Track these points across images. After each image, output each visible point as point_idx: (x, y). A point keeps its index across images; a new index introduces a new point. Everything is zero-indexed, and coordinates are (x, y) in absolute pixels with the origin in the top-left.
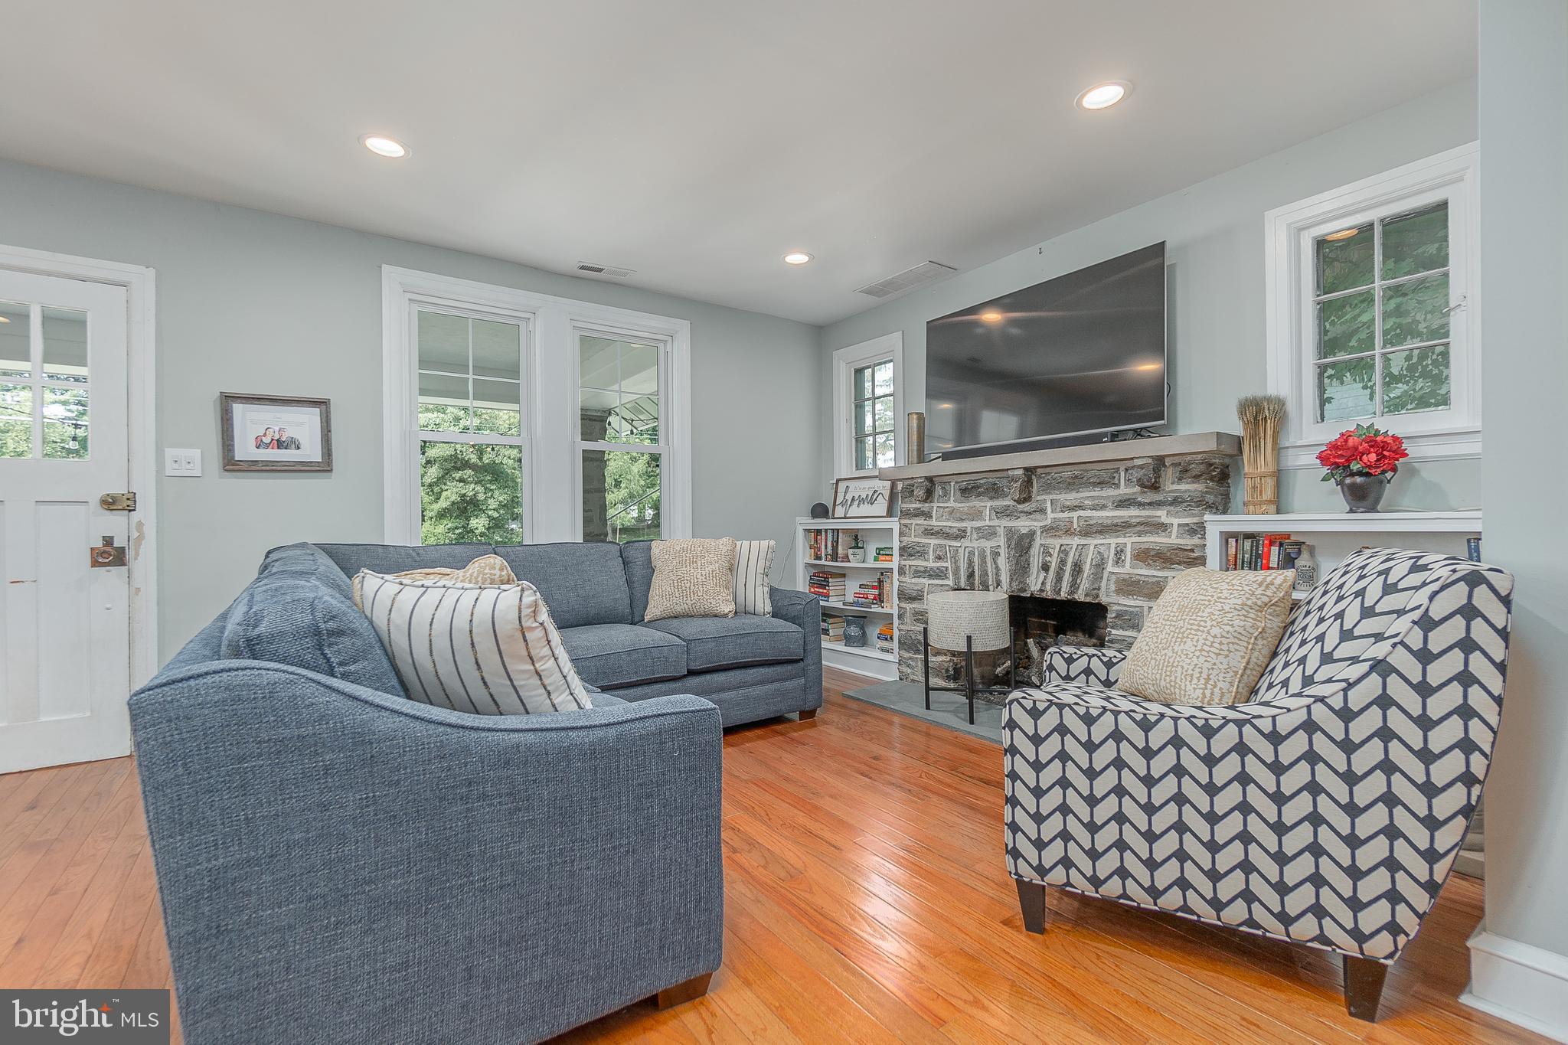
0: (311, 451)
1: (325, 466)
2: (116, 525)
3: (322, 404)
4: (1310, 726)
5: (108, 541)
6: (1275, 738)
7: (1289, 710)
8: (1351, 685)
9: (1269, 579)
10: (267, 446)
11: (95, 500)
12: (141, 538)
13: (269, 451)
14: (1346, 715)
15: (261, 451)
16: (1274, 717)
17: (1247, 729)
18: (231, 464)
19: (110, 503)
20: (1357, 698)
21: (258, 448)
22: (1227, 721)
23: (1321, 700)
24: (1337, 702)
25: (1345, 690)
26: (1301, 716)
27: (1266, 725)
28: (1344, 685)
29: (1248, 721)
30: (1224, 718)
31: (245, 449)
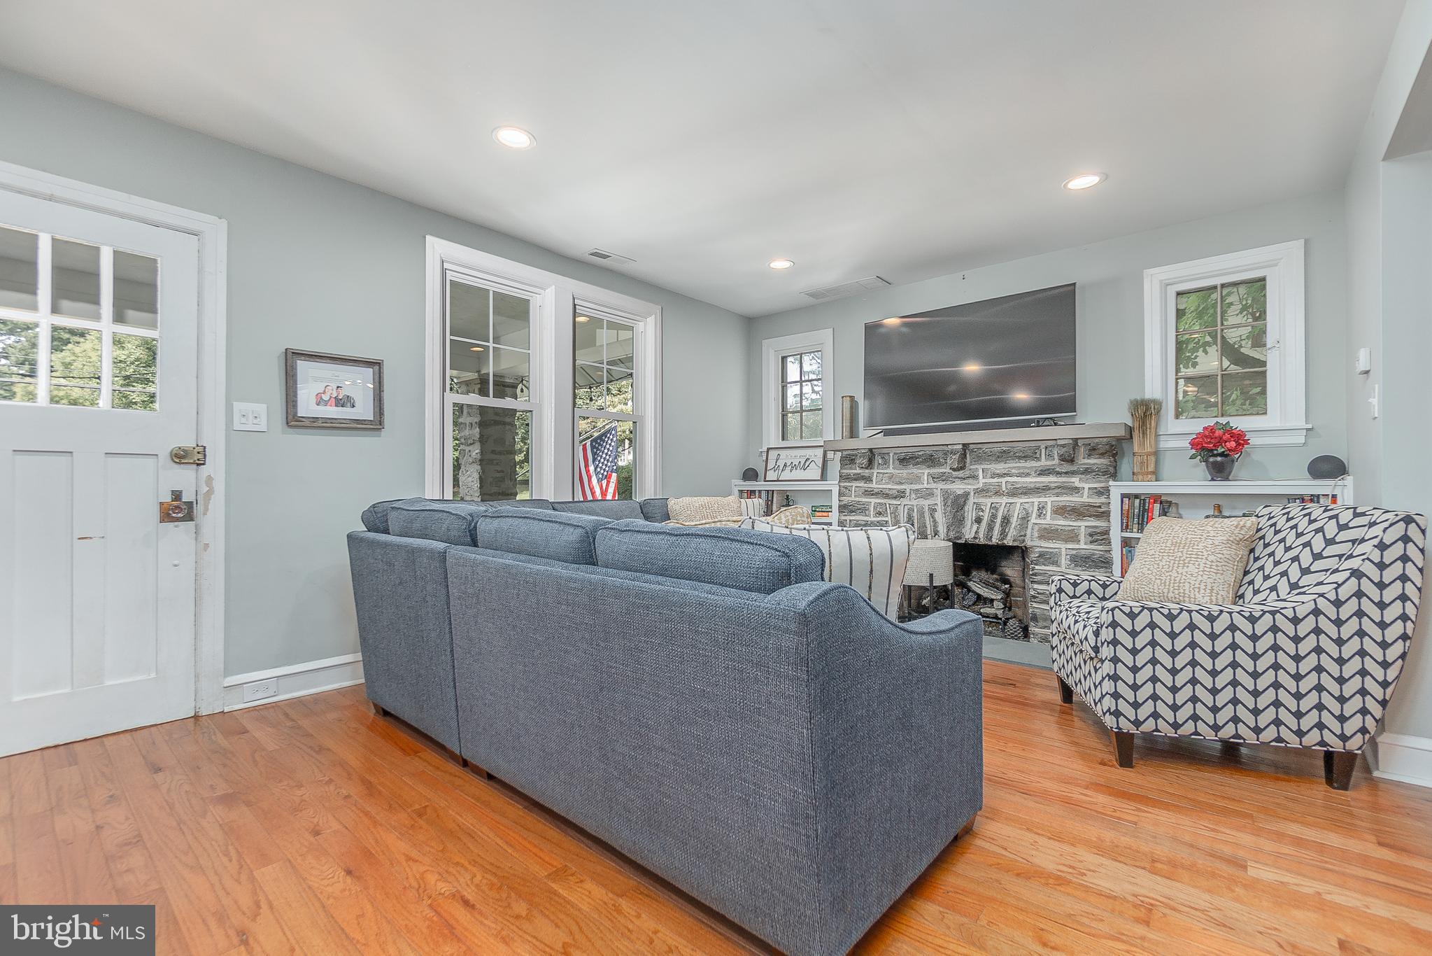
0: (364, 410)
1: (376, 424)
2: (184, 479)
3: (376, 365)
4: (1316, 612)
5: (177, 495)
6: (1296, 621)
7: (1303, 603)
8: (1339, 585)
9: (1242, 523)
10: (326, 403)
11: (164, 454)
12: (210, 492)
13: (328, 408)
14: (1338, 603)
15: (321, 408)
16: (1294, 608)
17: (1278, 616)
18: (293, 420)
19: (180, 457)
20: (1344, 593)
21: (318, 405)
22: (1264, 612)
23: (1322, 595)
24: (1332, 596)
25: (1336, 589)
26: (1312, 606)
27: (1290, 614)
28: (1336, 585)
29: (1278, 611)
30: (1262, 610)
31: (307, 406)
